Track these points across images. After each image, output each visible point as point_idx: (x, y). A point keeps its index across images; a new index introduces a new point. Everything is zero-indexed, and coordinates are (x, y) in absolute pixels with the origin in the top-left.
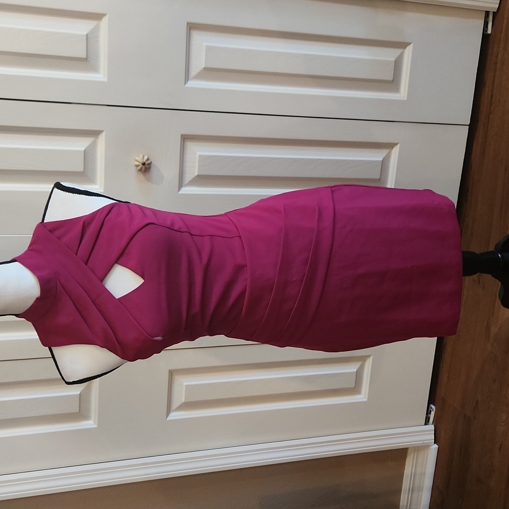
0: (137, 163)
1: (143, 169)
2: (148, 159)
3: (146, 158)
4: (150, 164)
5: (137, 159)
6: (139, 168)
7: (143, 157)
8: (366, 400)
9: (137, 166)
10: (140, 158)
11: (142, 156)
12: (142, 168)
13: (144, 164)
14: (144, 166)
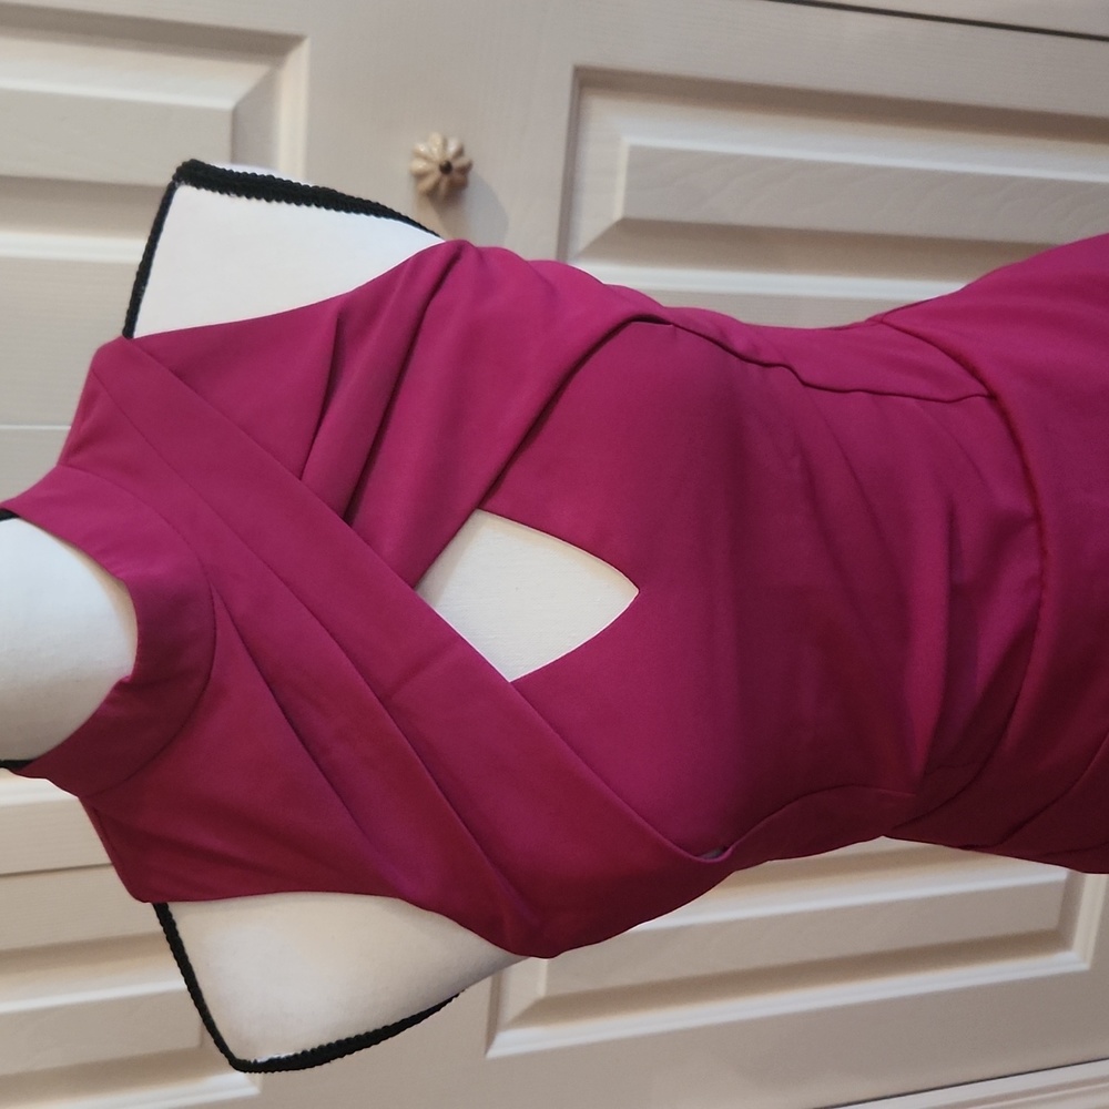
0: (420, 165)
1: (443, 187)
2: (460, 153)
3: (452, 148)
4: (465, 170)
5: (422, 148)
6: (428, 183)
7: (445, 144)
8: (1085, 966)
9: (420, 176)
10: (432, 147)
11: (439, 141)
12: (436, 186)
13: (446, 168)
14: (446, 179)
